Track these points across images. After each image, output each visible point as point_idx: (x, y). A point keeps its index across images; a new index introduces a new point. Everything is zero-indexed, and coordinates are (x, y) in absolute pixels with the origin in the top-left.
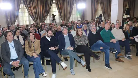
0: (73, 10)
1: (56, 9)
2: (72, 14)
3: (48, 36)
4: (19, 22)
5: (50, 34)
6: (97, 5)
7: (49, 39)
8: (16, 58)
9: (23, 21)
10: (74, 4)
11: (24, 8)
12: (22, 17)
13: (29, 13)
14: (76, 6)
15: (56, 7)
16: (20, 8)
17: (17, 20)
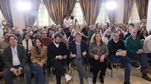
0: (101, 10)
1: (80, 8)
2: (99, 15)
3: (56, 43)
4: (38, 23)
5: (57, 40)
6: (132, 4)
7: (57, 46)
8: (18, 65)
9: (42, 22)
10: (102, 3)
11: (43, 8)
12: (42, 17)
13: (49, 14)
14: (104, 6)
15: (80, 7)
16: (40, 7)
17: (36, 21)
